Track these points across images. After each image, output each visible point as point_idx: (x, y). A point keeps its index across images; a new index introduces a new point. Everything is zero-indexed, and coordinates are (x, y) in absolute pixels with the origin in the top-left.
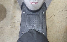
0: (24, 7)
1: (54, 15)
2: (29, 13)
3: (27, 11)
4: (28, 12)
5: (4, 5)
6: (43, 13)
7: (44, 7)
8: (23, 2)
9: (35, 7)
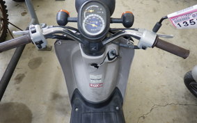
0: (76, 98)
1: (144, 118)
2: (88, 110)
3: (82, 106)
4: (85, 108)
5: (27, 105)
6: (117, 108)
7: (117, 97)
8: (77, 89)
9: (99, 95)
